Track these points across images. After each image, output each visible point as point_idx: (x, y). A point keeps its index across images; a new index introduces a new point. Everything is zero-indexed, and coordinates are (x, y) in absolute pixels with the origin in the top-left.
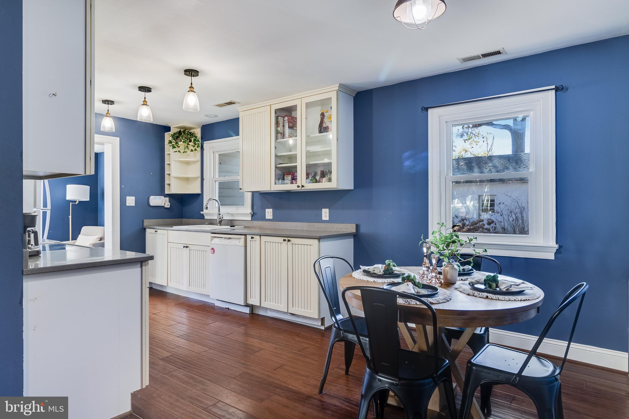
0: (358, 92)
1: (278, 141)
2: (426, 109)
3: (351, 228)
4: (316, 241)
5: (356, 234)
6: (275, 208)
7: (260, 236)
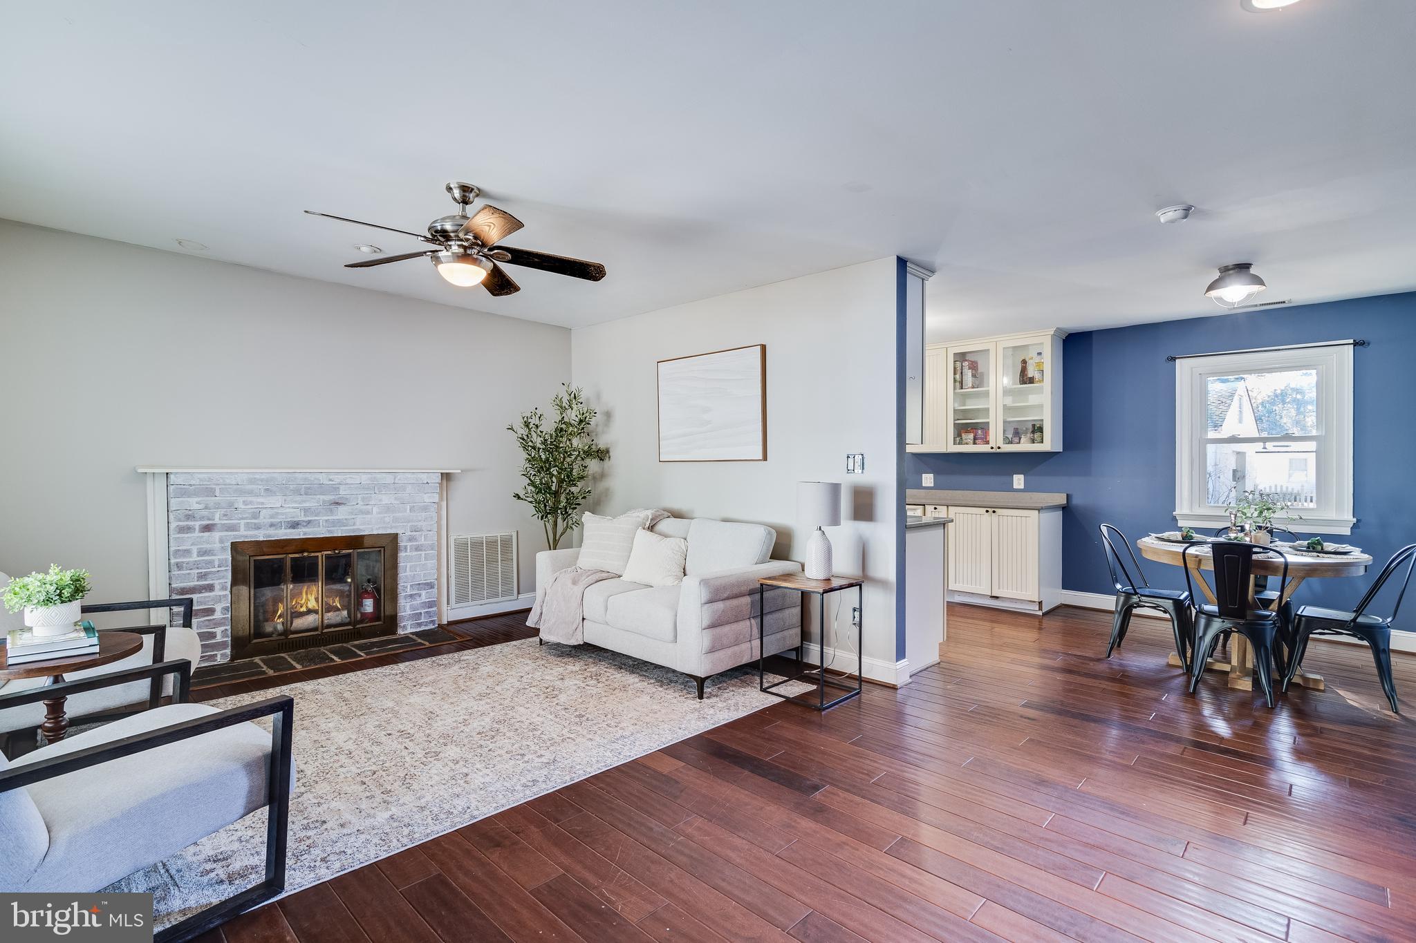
0: (1069, 334)
1: (956, 391)
2: (1174, 359)
3: (1061, 499)
4: (1037, 511)
5: (1066, 505)
6: (936, 472)
7: (948, 506)
